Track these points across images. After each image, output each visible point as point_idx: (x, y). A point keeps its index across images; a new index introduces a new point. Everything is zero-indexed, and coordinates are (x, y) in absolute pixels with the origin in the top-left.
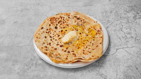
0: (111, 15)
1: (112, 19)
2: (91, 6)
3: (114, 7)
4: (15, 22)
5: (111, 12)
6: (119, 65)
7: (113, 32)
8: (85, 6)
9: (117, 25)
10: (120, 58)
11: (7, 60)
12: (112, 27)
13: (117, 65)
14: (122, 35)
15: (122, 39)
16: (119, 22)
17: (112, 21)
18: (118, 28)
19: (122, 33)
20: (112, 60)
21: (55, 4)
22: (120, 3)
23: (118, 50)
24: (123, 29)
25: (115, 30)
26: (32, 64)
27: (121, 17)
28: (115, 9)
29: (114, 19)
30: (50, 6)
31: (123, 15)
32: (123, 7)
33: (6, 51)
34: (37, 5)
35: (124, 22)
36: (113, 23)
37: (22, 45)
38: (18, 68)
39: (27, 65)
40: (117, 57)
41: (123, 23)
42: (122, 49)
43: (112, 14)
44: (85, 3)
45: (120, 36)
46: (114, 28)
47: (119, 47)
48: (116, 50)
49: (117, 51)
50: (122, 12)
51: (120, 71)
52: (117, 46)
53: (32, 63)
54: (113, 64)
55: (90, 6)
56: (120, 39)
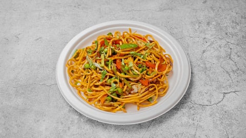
0: (209, 29)
1: (212, 35)
2: (171, 9)
3: (212, 14)
4: (38, 39)
5: (208, 24)
6: (230, 125)
7: (215, 61)
8: (161, 10)
9: (220, 47)
10: (232, 111)
11: (25, 112)
12: (212, 51)
13: (227, 124)
14: (231, 67)
15: (232, 74)
16: (223, 42)
17: (212, 40)
18: (223, 54)
19: (231, 62)
20: (217, 114)
21: (109, 6)
22: (223, 7)
23: (227, 96)
24: (232, 56)
25: (219, 58)
26: (72, 121)
27: (226, 34)
28: (215, 19)
29: (214, 37)
30: (100, 9)
31: (230, 30)
32: (228, 15)
33: (23, 93)
34: (75, 6)
35: (232, 42)
36: (212, 43)
37: (52, 83)
38: (46, 129)
39: (62, 123)
40: (226, 109)
41: (232, 45)
42: (234, 94)
43: (211, 28)
44: (162, 5)
45: (228, 68)
46: (216, 53)
47: (227, 89)
48: (222, 94)
49: (224, 96)
50: (228, 24)
51: (233, 136)
52: (224, 88)
53: (71, 119)
54: (218, 122)
55: (170, 11)
56: (229, 75)
